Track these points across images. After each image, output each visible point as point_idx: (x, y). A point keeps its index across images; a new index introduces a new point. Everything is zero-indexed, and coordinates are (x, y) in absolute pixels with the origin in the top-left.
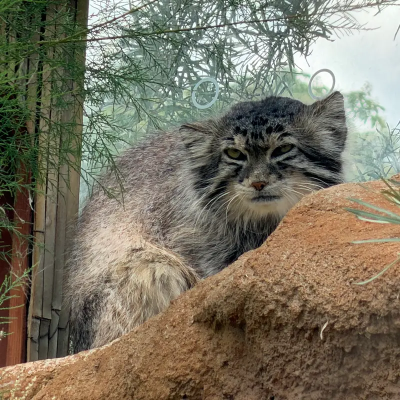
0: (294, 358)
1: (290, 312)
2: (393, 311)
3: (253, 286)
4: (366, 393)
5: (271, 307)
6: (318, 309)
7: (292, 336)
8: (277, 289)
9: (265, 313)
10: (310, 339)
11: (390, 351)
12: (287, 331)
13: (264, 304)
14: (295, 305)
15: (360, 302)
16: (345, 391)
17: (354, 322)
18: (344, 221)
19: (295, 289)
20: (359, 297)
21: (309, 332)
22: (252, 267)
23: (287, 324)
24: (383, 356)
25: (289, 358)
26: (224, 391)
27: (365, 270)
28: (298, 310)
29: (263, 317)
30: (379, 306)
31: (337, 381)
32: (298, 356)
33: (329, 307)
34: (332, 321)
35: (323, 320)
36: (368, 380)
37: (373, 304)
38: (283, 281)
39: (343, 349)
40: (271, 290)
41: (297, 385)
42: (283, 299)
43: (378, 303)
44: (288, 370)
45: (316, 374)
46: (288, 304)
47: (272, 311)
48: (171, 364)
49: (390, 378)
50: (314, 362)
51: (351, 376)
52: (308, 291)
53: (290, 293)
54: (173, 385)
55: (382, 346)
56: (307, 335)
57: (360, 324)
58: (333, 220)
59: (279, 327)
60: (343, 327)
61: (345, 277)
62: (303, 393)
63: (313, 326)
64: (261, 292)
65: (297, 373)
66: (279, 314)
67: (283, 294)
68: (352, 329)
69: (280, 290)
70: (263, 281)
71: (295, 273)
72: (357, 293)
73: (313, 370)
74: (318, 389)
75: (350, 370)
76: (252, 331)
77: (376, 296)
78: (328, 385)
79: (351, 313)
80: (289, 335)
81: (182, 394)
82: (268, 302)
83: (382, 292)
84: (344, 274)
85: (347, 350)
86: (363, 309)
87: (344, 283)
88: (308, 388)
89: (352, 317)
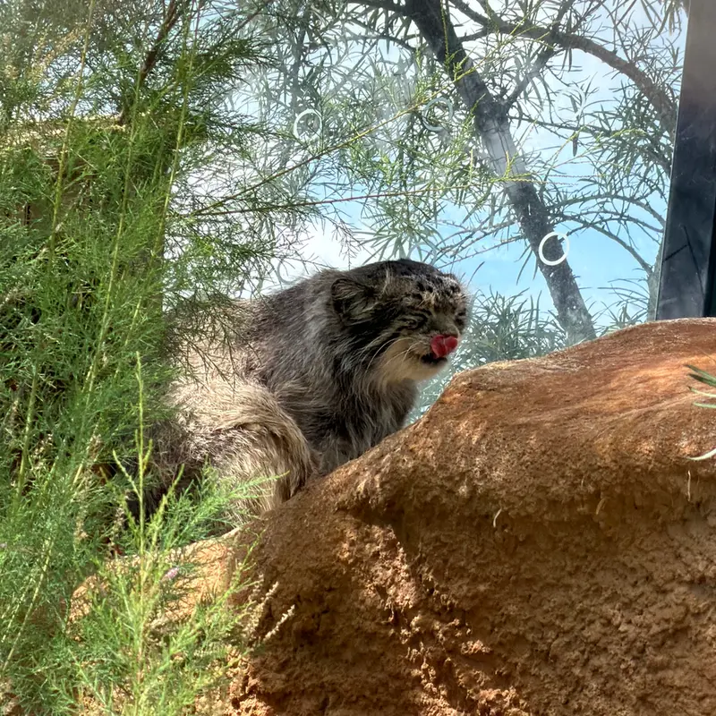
0: (460, 548)
1: (457, 497)
2: (577, 497)
3: (415, 471)
4: (541, 584)
5: (435, 492)
6: (490, 495)
7: (458, 524)
8: (441, 474)
9: (429, 499)
10: (479, 527)
11: (569, 540)
12: (453, 520)
13: (427, 489)
15: (539, 487)
16: (515, 582)
17: (530, 510)
18: (510, 401)
19: (463, 474)
20: (537, 482)
21: (477, 520)
23: (452, 511)
24: (561, 545)
25: (454, 547)
26: (375, 583)
28: (467, 495)
29: (426, 503)
30: (560, 492)
31: (507, 571)
32: (465, 546)
33: (502, 493)
34: (506, 508)
35: (495, 507)
36: (543, 570)
37: (553, 489)
38: (449, 465)
39: (516, 537)
40: (435, 475)
41: (462, 577)
42: (448, 485)
43: (560, 488)
44: (451, 560)
45: (484, 565)
46: (454, 490)
47: (436, 497)
48: (313, 554)
49: (568, 569)
50: (481, 553)
51: (524, 566)
52: (478, 476)
53: (457, 478)
54: (316, 577)
55: (561, 534)
56: (475, 523)
57: (537, 512)
58: (497, 400)
59: (444, 515)
60: (518, 514)
61: (521, 461)
62: (468, 584)
63: (484, 513)
64: (424, 477)
65: (462, 563)
66: (444, 500)
67: (450, 478)
68: (529, 516)
69: (445, 476)
70: (425, 466)
71: (462, 456)
72: (535, 477)
73: (478, 561)
74: (485, 581)
75: (523, 560)
76: (410, 520)
77: (556, 481)
78: (497, 576)
79: (528, 499)
80: (454, 523)
81: (327, 586)
82: (431, 489)
83: (563, 477)
84: (519, 457)
85: (521, 539)
86: (541, 495)
87: (520, 467)
88: (475, 580)
89: (529, 504)
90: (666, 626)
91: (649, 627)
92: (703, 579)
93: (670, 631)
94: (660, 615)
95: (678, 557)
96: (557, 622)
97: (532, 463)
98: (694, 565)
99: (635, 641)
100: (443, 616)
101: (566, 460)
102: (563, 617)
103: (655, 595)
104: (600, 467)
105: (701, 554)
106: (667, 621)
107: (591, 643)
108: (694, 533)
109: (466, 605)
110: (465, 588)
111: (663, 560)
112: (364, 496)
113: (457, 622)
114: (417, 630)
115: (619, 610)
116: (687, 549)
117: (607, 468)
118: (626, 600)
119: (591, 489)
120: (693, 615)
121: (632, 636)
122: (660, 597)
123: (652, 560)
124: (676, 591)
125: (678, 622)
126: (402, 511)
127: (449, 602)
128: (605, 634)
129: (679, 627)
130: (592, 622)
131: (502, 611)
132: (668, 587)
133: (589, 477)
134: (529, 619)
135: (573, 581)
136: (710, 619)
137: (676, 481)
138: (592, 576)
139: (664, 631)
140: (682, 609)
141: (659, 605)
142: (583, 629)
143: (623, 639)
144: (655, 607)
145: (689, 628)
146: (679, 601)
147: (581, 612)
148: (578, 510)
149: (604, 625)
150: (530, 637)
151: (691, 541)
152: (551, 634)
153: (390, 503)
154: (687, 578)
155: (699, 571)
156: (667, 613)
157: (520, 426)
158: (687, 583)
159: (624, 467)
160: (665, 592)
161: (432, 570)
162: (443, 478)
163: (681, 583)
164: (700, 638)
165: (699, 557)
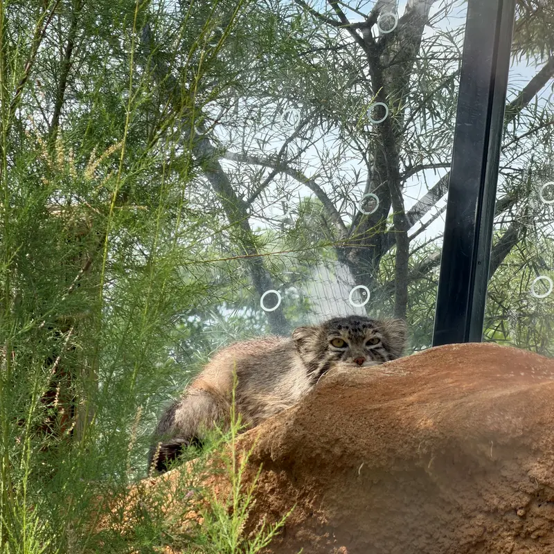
0: (332, 487)
1: (333, 456)
2: (414, 456)
3: (304, 437)
4: (386, 512)
5: (318, 451)
6: (356, 453)
7: (332, 472)
8: (323, 440)
9: (314, 455)
10: (346, 474)
12: (329, 470)
13: (313, 449)
14: (337, 451)
15: (389, 449)
16: (369, 510)
17: (383, 463)
18: (366, 394)
19: (337, 440)
20: (388, 446)
21: (345, 469)
22: (301, 424)
23: (328, 463)
24: (401, 486)
25: (328, 487)
26: (271, 509)
27: (393, 427)
28: (339, 454)
29: (311, 458)
30: (404, 453)
31: (364, 503)
32: (336, 486)
33: (365, 453)
34: (367, 463)
35: (358, 462)
36: (388, 503)
38: (328, 434)
39: (372, 481)
40: (319, 440)
41: (332, 506)
42: (328, 447)
43: (404, 450)
44: (326, 495)
45: (348, 498)
46: (331, 450)
47: (318, 455)
49: (405, 502)
50: (347, 491)
51: (375, 500)
52: (348, 441)
53: (333, 442)
55: (401, 480)
56: (344, 471)
57: (387, 465)
58: (357, 393)
59: (323, 466)
60: (375, 466)
61: (377, 433)
62: (337, 511)
63: (350, 465)
64: (310, 441)
65: (334, 497)
66: (324, 457)
67: (328, 443)
68: (381, 468)
69: (325, 441)
70: (311, 434)
71: (337, 428)
72: (386, 443)
73: (345, 495)
74: (348, 508)
75: (375, 496)
76: (299, 468)
77: (402, 446)
78: (357, 506)
79: (382, 457)
80: (330, 471)
82: (316, 449)
83: (406, 443)
84: (376, 430)
85: (375, 482)
86: (390, 454)
87: (376, 436)
88: (341, 508)
89: (382, 460)
90: (470, 539)
91: (458, 540)
92: (496, 510)
93: (473, 543)
94: (466, 533)
95: (480, 495)
96: (396, 536)
97: (385, 434)
98: (490, 500)
99: (449, 549)
100: (318, 531)
101: (408, 432)
102: (400, 533)
103: (463, 520)
104: (432, 437)
105: (495, 494)
106: (472, 536)
107: (419, 549)
108: (492, 480)
109: (334, 524)
110: (334, 513)
111: (469, 497)
112: (267, 453)
113: (327, 535)
114: (300, 539)
115: (438, 528)
116: (487, 490)
117: (437, 438)
118: (443, 522)
119: (425, 450)
120: (489, 533)
121: (447, 545)
122: (466, 521)
123: (463, 497)
124: (478, 517)
125: (478, 537)
126: (293, 463)
127: (322, 522)
128: (428, 544)
129: (479, 540)
130: (420, 536)
131: (359, 528)
132: (473, 514)
133: (424, 443)
134: (377, 534)
135: (408, 510)
136: (499, 535)
137: (483, 447)
138: (421, 506)
139: (469, 543)
140: (482, 529)
141: (467, 526)
142: (414, 540)
143: (440, 547)
144: (463, 527)
145: (485, 541)
146: (480, 524)
147: (413, 529)
148: (416, 464)
149: (427, 538)
150: (377, 545)
151: (489, 486)
152: (391, 543)
153: (286, 457)
154: (486, 509)
155: (494, 505)
156: (471, 531)
157: (375, 410)
158: (486, 512)
159: (448, 437)
160: (470, 518)
161: (312, 501)
162: (324, 442)
163: (481, 512)
164: (493, 547)
165: (494, 496)
